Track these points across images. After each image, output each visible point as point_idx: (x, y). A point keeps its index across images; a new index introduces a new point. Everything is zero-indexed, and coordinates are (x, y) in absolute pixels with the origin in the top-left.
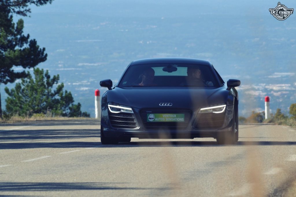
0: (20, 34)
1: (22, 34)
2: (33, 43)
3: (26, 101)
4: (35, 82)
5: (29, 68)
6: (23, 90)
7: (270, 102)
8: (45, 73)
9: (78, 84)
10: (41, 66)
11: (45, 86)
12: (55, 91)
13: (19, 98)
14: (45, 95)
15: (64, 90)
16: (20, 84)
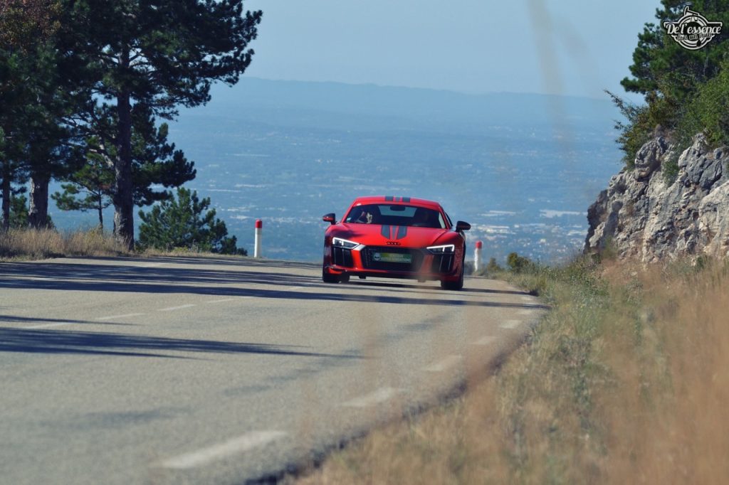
0: (163, 143)
1: (166, 143)
2: (179, 155)
3: (165, 229)
4: (178, 206)
5: (172, 187)
6: (163, 215)
7: (483, 249)
8: (192, 194)
9: (233, 210)
10: (187, 185)
11: (191, 211)
12: (203, 219)
13: (157, 225)
14: (190, 223)
15: (216, 218)
16: (158, 207)
